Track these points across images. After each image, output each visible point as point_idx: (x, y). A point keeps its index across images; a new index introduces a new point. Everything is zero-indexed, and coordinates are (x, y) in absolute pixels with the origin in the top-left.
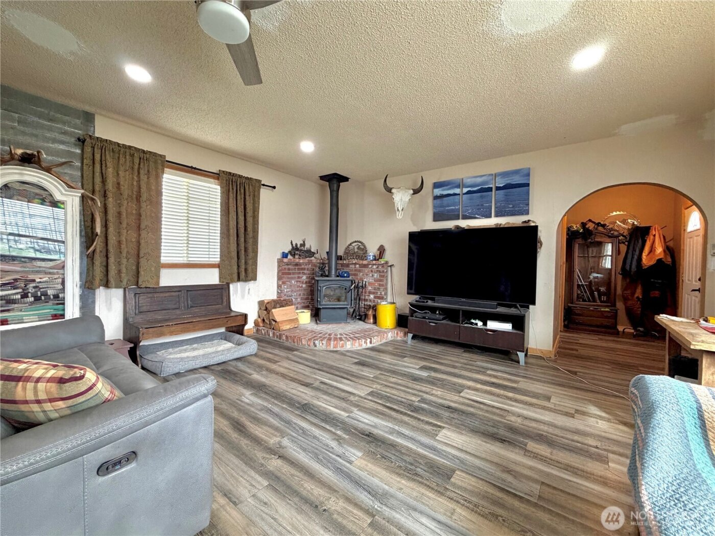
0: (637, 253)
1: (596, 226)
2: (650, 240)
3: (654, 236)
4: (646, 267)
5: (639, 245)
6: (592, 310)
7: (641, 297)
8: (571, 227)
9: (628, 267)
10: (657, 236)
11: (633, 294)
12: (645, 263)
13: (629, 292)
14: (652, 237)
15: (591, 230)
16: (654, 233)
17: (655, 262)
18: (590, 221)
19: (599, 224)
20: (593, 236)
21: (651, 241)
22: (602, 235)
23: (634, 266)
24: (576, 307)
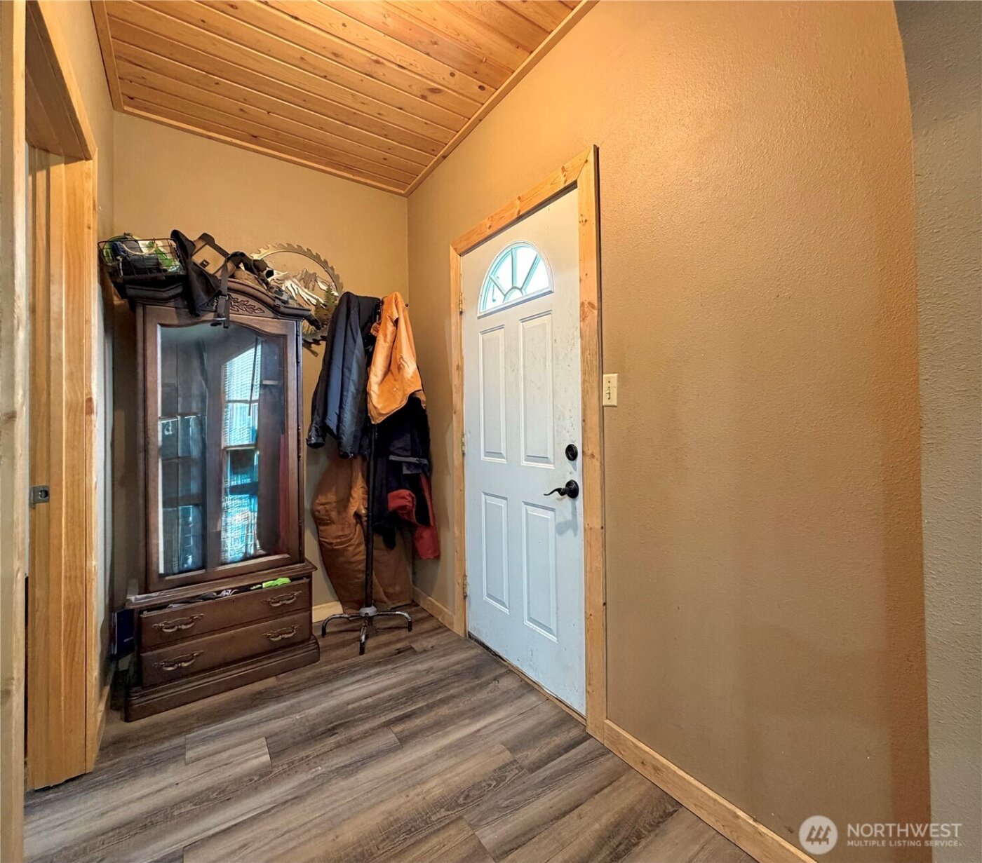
0: (355, 375)
1: (230, 266)
2: (385, 336)
3: (396, 323)
4: (380, 420)
5: (357, 352)
6: (229, 601)
7: (364, 511)
8: (124, 239)
9: (332, 422)
10: (402, 324)
11: (344, 502)
12: (379, 406)
13: (331, 497)
14: (390, 327)
15: (213, 276)
16: (395, 316)
17: (404, 403)
18: (207, 239)
19: (238, 258)
20: (222, 301)
21: (389, 338)
22: (252, 302)
23: (348, 417)
24: (163, 606)
